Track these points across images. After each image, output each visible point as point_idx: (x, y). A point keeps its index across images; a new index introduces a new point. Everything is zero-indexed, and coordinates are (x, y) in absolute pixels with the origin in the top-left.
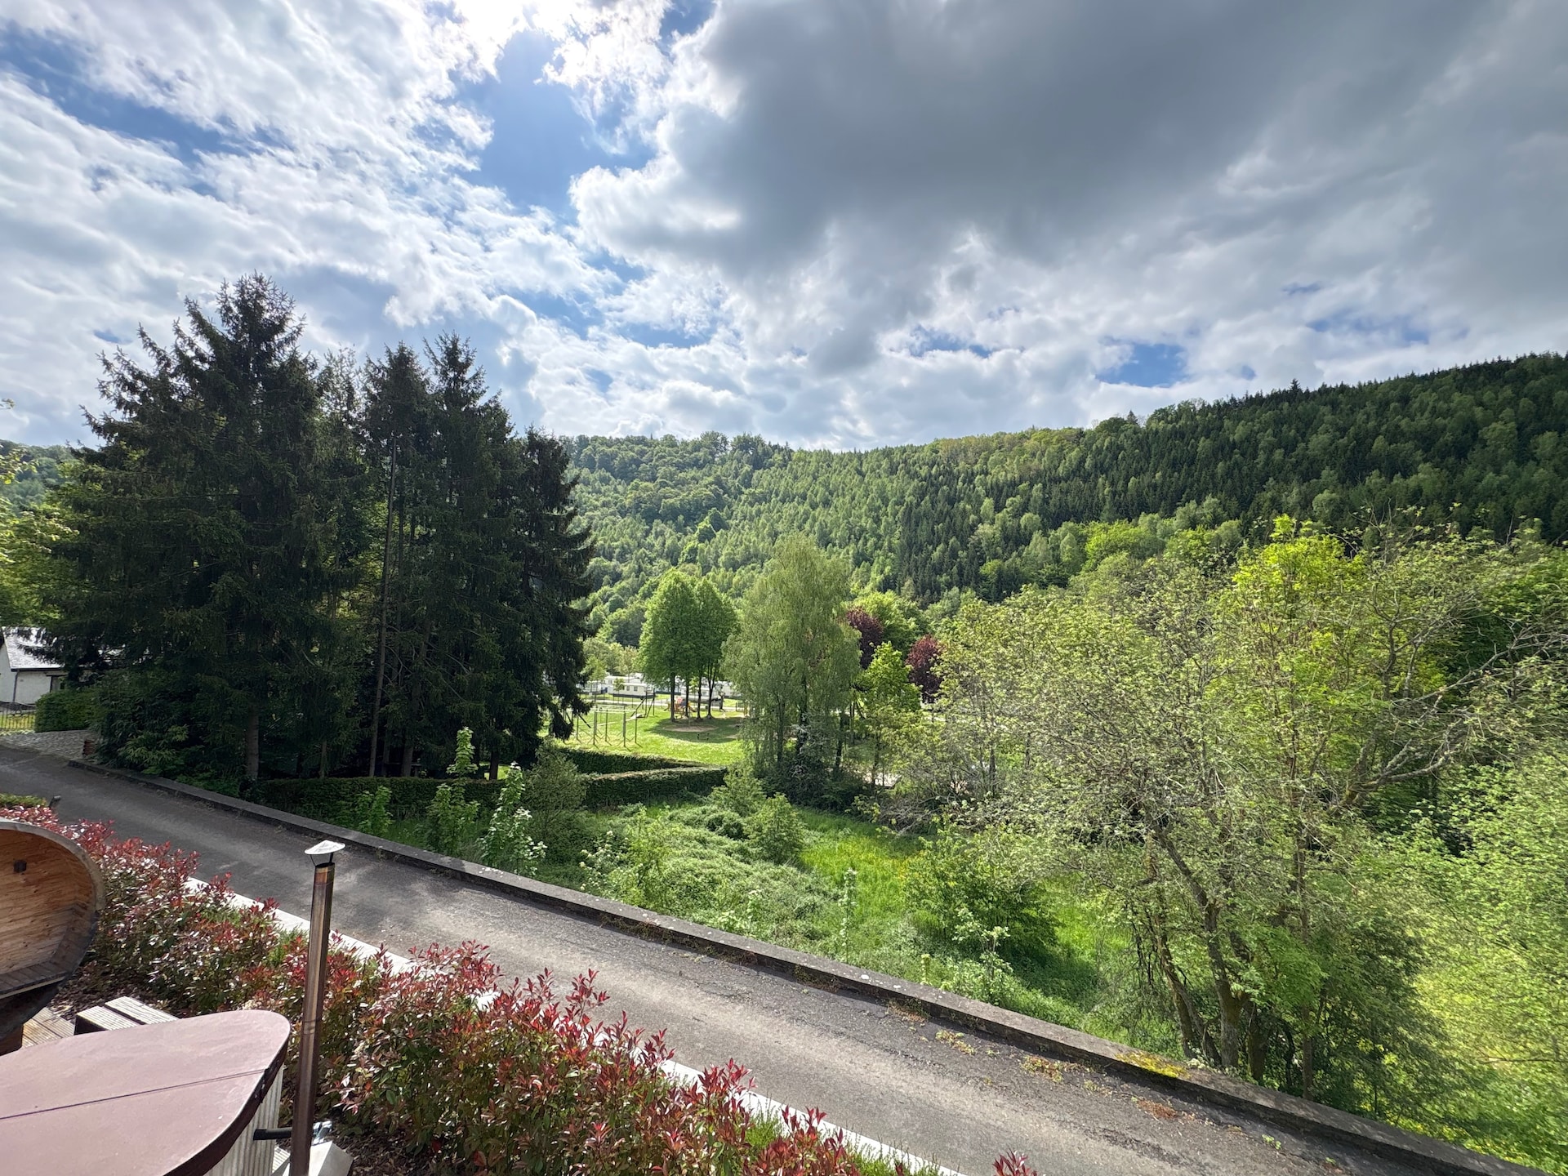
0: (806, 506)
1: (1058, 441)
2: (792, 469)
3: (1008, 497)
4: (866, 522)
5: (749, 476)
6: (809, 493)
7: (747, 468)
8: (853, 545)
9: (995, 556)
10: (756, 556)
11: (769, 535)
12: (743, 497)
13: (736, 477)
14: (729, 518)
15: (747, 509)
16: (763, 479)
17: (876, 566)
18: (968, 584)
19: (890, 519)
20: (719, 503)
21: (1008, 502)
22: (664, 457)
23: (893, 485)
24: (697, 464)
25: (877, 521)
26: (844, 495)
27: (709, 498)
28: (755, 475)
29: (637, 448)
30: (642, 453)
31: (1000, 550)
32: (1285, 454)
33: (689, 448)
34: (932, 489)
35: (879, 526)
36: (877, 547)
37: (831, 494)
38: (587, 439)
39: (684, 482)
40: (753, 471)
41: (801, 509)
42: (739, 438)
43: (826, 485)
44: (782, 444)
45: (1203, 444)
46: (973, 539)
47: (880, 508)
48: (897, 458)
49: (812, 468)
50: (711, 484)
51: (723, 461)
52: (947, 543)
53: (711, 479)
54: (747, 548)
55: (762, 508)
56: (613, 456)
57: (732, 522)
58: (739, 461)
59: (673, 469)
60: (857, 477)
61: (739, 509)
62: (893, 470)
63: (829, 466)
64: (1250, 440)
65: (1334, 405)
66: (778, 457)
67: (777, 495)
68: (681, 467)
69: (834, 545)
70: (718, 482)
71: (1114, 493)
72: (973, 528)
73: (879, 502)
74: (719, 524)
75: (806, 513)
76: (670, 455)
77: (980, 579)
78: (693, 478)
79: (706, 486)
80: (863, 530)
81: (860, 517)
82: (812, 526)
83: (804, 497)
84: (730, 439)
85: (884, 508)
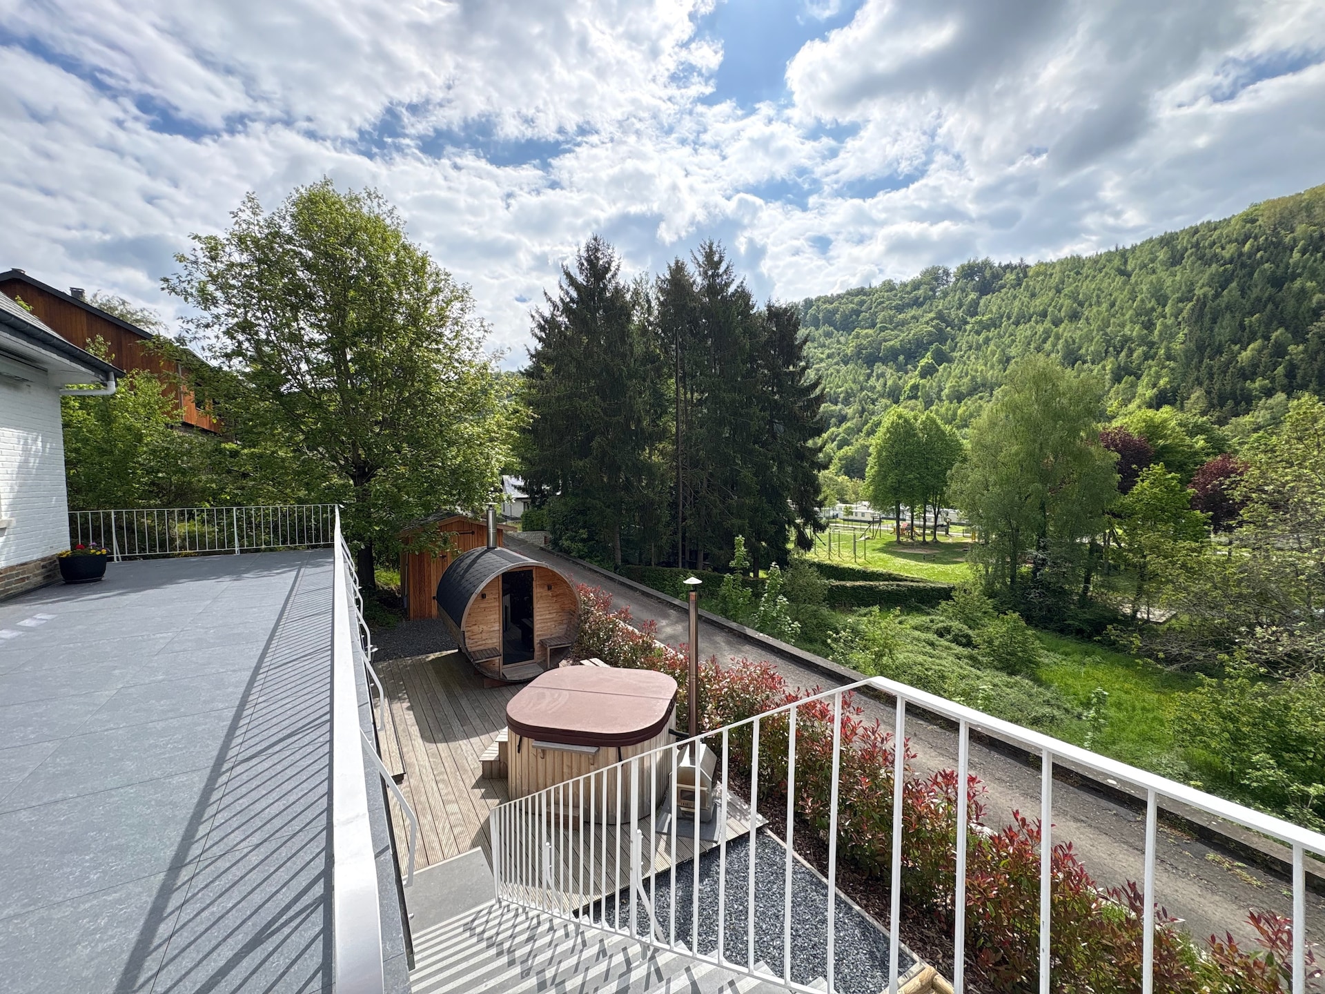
0: (1047, 324)
2: (1028, 286)
4: (1135, 331)
5: (976, 303)
6: (1050, 309)
7: (973, 296)
8: (1111, 359)
10: (984, 385)
11: (1000, 361)
12: (968, 327)
13: (958, 309)
14: (953, 350)
15: (973, 338)
16: (992, 304)
17: (1145, 379)
18: (1304, 387)
19: (1170, 321)
20: (941, 337)
22: (883, 302)
23: (1175, 278)
24: (917, 303)
25: (1149, 326)
26: (1099, 303)
27: (930, 334)
28: (982, 302)
29: (856, 300)
30: (862, 303)
33: (908, 289)
34: (1243, 272)
35: (1151, 332)
36: (1146, 357)
37: (1081, 304)
38: (811, 301)
39: (903, 323)
40: (980, 298)
41: (1040, 329)
42: (963, 267)
43: (1074, 296)
44: (1015, 261)
47: (1153, 309)
48: (1183, 243)
49: (1056, 279)
50: (932, 320)
51: (945, 294)
52: (1267, 338)
53: (932, 315)
54: (973, 378)
55: (991, 335)
56: (835, 311)
57: (956, 354)
58: (963, 291)
59: (892, 313)
60: (1120, 280)
61: (963, 340)
62: (1175, 260)
63: (1078, 273)
66: (1010, 277)
67: (1009, 318)
68: (900, 309)
69: (1084, 362)
70: (940, 316)
73: (1153, 303)
74: (941, 358)
75: (1047, 334)
76: (889, 299)
78: (913, 317)
79: (927, 323)
80: (1126, 340)
81: (1123, 325)
82: (1054, 345)
83: (1044, 315)
84: (953, 269)
85: (1159, 310)
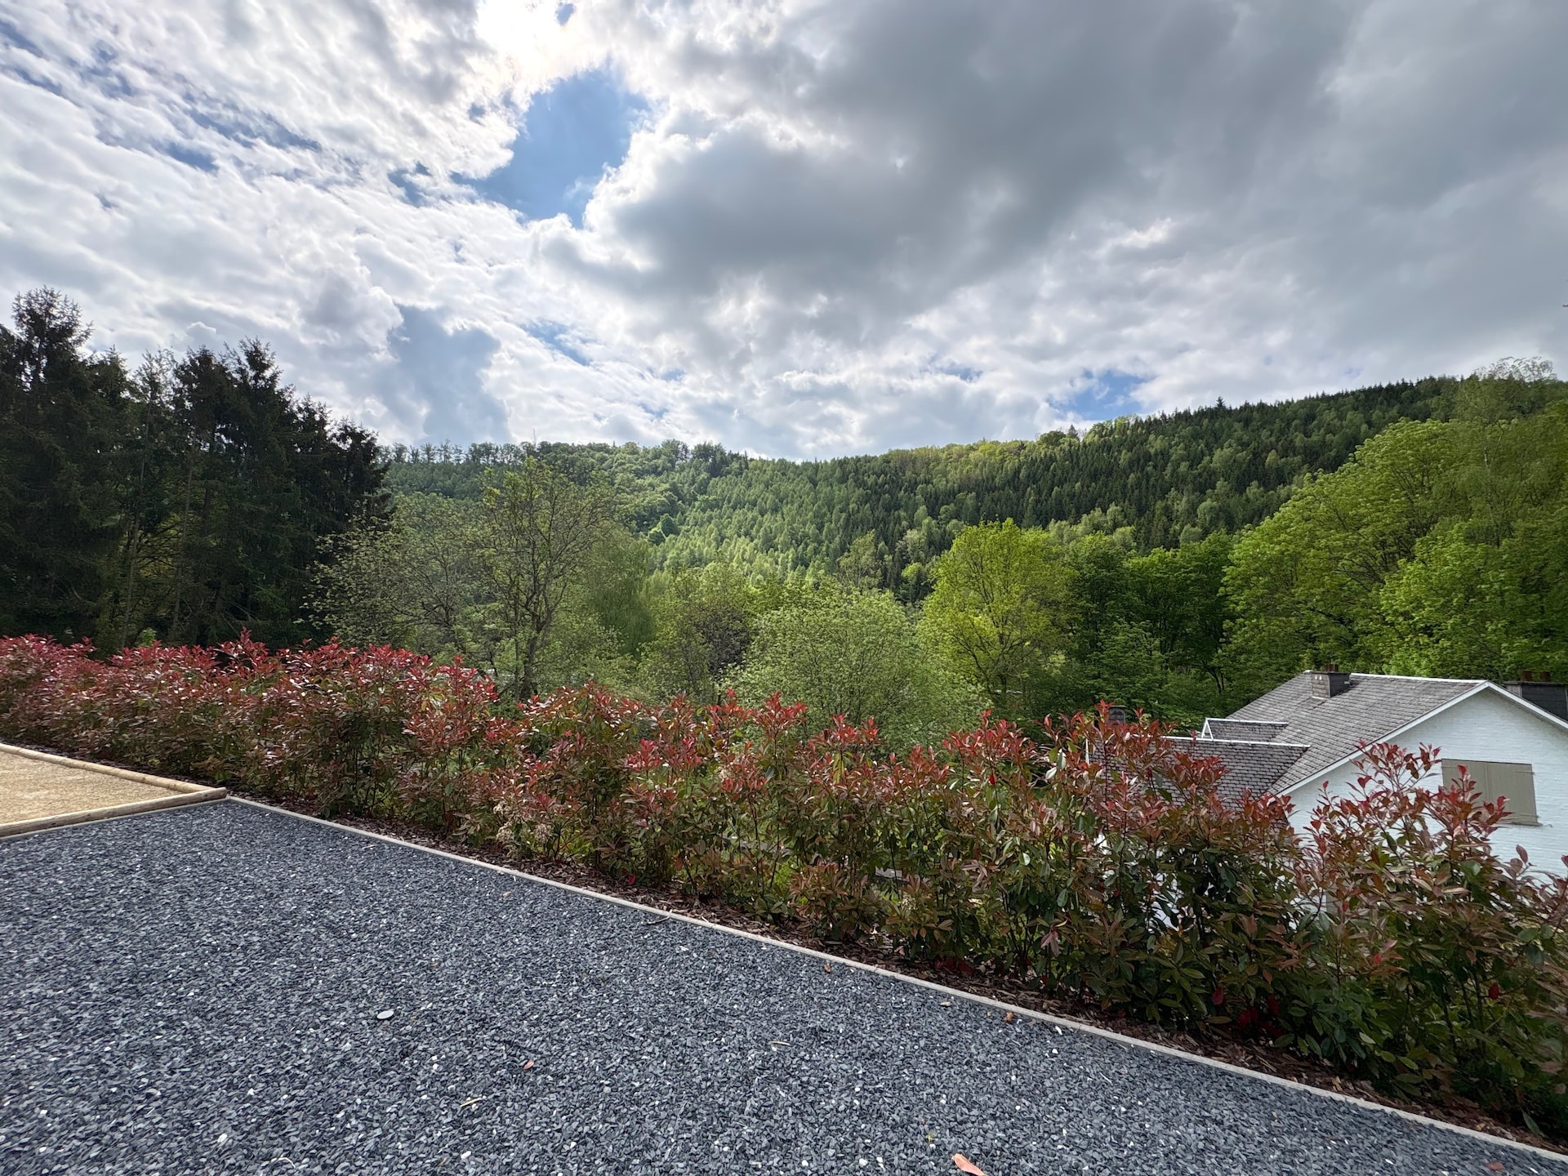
0: (755, 513)
1: (1001, 453)
2: (747, 476)
3: (943, 504)
4: (811, 529)
5: (705, 483)
6: (760, 500)
7: (704, 475)
8: (792, 550)
9: (918, 560)
10: (700, 560)
11: (716, 539)
12: (697, 504)
13: (691, 485)
14: (682, 524)
15: (699, 515)
16: (719, 486)
17: (811, 569)
18: (888, 586)
19: (833, 525)
20: (671, 508)
21: (942, 509)
22: (624, 464)
23: (840, 492)
24: (656, 471)
25: (820, 528)
26: (792, 503)
27: (662, 504)
28: (711, 482)
29: (598, 455)
30: (603, 460)
31: (922, 555)
32: (1191, 467)
33: (650, 456)
34: (874, 497)
35: (821, 532)
36: (816, 551)
37: (781, 501)
38: (549, 446)
39: (641, 489)
40: (709, 479)
41: (750, 515)
42: (699, 446)
43: (776, 493)
44: (742, 453)
45: (1124, 457)
46: (900, 544)
47: (825, 514)
48: (849, 467)
49: (767, 477)
50: (666, 490)
51: (682, 469)
52: (876, 547)
53: (667, 486)
54: (692, 552)
55: (714, 514)
56: (573, 463)
57: (684, 528)
58: (696, 469)
59: (631, 476)
60: (809, 485)
61: (692, 514)
62: (843, 480)
63: (784, 474)
64: (1164, 454)
65: (1247, 422)
66: (735, 465)
67: (729, 502)
68: (639, 474)
69: (776, 550)
70: (674, 489)
71: (1037, 502)
72: (902, 534)
73: (824, 510)
74: (671, 529)
75: (754, 519)
76: (630, 462)
77: (900, 581)
78: (651, 485)
79: (662, 493)
80: (805, 535)
81: (804, 524)
82: (758, 531)
83: (754, 504)
84: (691, 448)
85: (829, 515)
